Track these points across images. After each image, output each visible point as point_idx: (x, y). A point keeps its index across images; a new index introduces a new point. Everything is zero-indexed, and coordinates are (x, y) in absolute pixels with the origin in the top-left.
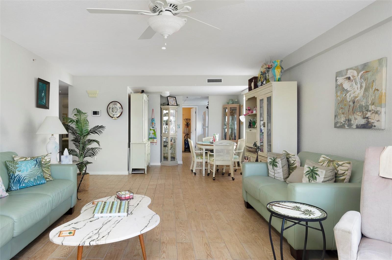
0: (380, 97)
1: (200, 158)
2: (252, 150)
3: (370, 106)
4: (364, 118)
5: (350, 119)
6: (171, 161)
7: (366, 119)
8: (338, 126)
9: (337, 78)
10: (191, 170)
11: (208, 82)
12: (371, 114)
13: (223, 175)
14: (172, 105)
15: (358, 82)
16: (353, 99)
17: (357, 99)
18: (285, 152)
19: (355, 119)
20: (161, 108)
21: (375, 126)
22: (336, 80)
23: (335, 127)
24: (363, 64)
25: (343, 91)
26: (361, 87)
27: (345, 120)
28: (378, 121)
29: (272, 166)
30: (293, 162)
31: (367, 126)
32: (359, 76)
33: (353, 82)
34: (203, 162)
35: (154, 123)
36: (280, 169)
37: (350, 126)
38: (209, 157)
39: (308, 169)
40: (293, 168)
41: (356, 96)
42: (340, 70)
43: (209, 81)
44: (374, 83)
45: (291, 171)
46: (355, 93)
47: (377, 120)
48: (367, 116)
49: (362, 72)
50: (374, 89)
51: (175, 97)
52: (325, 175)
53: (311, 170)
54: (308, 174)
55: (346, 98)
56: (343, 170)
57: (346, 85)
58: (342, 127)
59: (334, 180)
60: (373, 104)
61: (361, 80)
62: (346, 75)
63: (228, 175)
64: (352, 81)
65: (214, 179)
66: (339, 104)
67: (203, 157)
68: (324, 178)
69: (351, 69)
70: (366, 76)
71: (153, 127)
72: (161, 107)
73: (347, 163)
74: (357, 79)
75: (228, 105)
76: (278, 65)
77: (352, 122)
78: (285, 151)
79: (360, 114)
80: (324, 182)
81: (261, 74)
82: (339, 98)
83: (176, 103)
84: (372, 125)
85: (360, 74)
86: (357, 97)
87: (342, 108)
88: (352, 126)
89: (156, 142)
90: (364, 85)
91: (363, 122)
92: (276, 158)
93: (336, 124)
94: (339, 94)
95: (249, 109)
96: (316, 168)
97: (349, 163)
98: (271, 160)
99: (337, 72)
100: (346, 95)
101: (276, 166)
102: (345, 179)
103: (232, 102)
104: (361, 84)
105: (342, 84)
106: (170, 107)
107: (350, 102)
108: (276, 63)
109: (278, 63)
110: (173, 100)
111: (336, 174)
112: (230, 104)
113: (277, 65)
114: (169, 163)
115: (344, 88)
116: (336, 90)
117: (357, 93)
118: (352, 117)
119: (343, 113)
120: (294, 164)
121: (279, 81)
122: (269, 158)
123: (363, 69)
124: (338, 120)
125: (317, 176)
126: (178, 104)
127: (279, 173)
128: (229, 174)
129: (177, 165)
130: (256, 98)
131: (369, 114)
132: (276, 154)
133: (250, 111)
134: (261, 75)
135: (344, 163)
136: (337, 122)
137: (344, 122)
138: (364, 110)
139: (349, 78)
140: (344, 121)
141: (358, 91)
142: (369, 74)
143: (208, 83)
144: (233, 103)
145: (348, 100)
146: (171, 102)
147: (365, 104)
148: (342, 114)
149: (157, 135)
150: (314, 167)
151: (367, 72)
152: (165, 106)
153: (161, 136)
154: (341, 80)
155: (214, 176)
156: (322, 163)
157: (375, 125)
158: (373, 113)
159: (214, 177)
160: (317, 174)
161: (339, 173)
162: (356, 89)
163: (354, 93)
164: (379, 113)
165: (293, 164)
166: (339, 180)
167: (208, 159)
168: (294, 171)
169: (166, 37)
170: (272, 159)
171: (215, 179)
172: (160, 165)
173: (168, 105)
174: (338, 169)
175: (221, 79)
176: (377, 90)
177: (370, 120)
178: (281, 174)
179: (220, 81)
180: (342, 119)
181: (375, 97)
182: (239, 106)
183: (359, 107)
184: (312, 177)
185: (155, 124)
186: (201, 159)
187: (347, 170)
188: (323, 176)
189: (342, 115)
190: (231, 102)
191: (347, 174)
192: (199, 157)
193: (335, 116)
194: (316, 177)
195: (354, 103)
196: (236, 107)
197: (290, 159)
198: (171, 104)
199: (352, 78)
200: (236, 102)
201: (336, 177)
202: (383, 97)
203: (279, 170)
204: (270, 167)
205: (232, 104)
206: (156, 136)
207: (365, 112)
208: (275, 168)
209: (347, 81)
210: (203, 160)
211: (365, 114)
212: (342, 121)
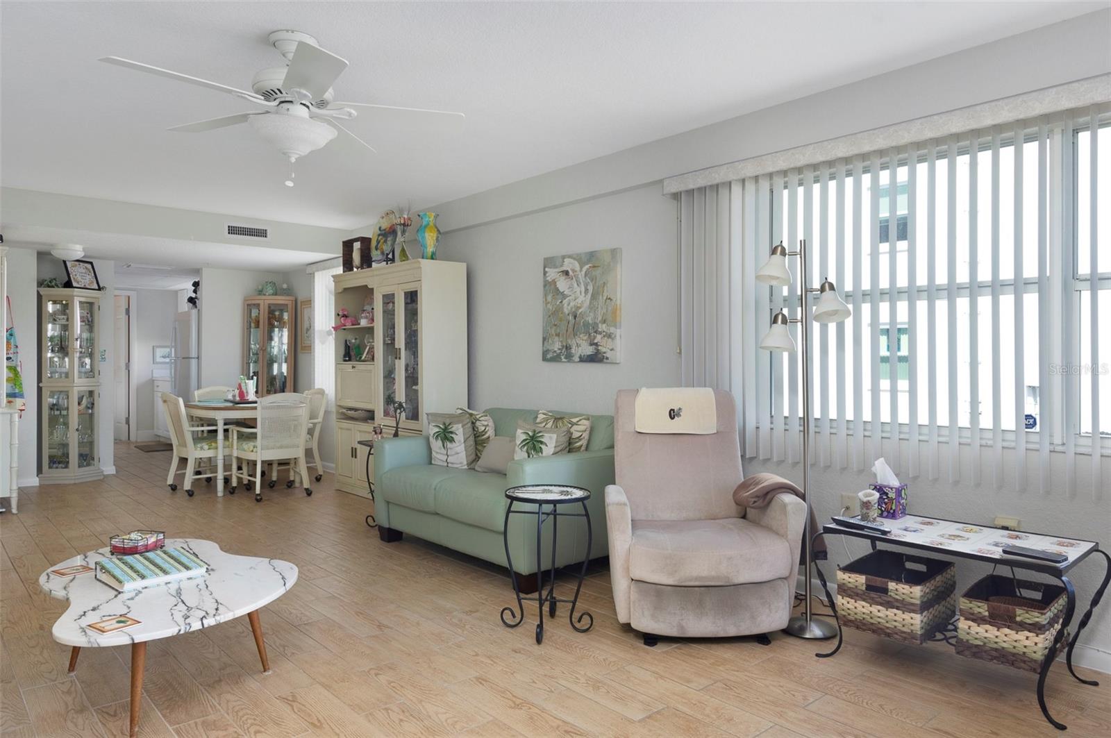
0: (614, 312)
1: (206, 447)
2: (355, 416)
3: (600, 325)
4: (591, 345)
5: (570, 346)
6: (81, 469)
7: (594, 346)
8: (548, 357)
9: (547, 269)
10: (169, 485)
11: (229, 233)
12: (602, 338)
13: (272, 487)
14: (82, 286)
15: (581, 281)
16: (573, 310)
17: (580, 311)
18: (461, 411)
19: (578, 345)
20: (39, 297)
21: (607, 358)
22: (545, 273)
23: (545, 359)
24: (588, 253)
25: (558, 294)
26: (585, 291)
27: (560, 347)
28: (611, 350)
29: (441, 442)
30: (483, 428)
31: (596, 358)
32: (583, 273)
33: (573, 281)
34: (216, 457)
35: (12, 344)
36: (460, 445)
37: (569, 357)
38: (238, 442)
39: (524, 437)
40: (482, 440)
41: (579, 305)
42: (552, 256)
43: (233, 230)
44: (605, 288)
45: (480, 448)
46: (577, 301)
47: (611, 348)
48: (596, 341)
49: (587, 266)
50: (605, 298)
51: (91, 263)
52: (556, 442)
53: (530, 437)
54: (524, 445)
55: (562, 308)
56: (580, 431)
57: (562, 285)
58: (556, 359)
59: (568, 449)
60: (604, 322)
61: (586, 279)
62: (562, 266)
63: (287, 485)
64: (572, 279)
65: (259, 498)
66: (550, 316)
67: (216, 443)
68: (555, 447)
69: (570, 257)
70: (594, 273)
71: (11, 358)
72: (38, 292)
73: (585, 419)
74: (580, 276)
75: (263, 297)
76: (431, 224)
77: (573, 351)
78: (461, 409)
79: (585, 338)
80: (556, 453)
81: (379, 232)
82: (550, 306)
83: (95, 282)
84: (604, 356)
85: (584, 269)
86: (580, 308)
87: (555, 325)
88: (574, 358)
89: (23, 408)
90: (590, 288)
91: (589, 350)
92: (450, 424)
93: (545, 353)
94: (549, 298)
95: (346, 313)
96: (540, 432)
97: (588, 419)
98: (437, 430)
99: (546, 257)
100: (561, 302)
101: (452, 440)
102: (582, 446)
103: (272, 289)
104: (586, 285)
105: (554, 282)
106: (75, 294)
107: (568, 315)
108: (427, 219)
109: (430, 218)
110: (84, 271)
111: (570, 438)
112: (269, 295)
113: (428, 224)
114: (73, 473)
115: (558, 290)
116: (544, 290)
117: (579, 300)
118: (573, 343)
119: (558, 335)
120: (486, 432)
121: (432, 258)
122: (434, 424)
123: (589, 261)
124: (548, 347)
125: (543, 447)
126: (101, 286)
127: (458, 453)
128: (289, 482)
129: (100, 480)
130: (372, 289)
131: (598, 338)
132: (447, 416)
133: (349, 320)
134: (379, 235)
135: (580, 420)
136: (546, 351)
137: (559, 351)
138: (591, 330)
139: (567, 273)
140: (559, 349)
141: (581, 298)
142: (598, 272)
143: (230, 235)
144: (276, 294)
145: (566, 311)
146: (79, 279)
147: (592, 320)
148: (556, 335)
149: (24, 385)
150: (535, 431)
151: (594, 267)
152: (56, 289)
153: (40, 390)
154: (552, 274)
155: (258, 490)
156: (544, 424)
157: (608, 356)
158: (604, 336)
159: (257, 495)
160: (542, 442)
161: (573, 437)
162: (578, 292)
163: (575, 300)
164: (613, 336)
165: (484, 432)
166: (574, 448)
167: (235, 447)
168: (485, 446)
169: (293, 160)
170: (441, 426)
171: (261, 499)
172: (38, 485)
173: (68, 284)
174: (572, 430)
175: (266, 230)
176: (610, 299)
177: (600, 348)
178: (463, 455)
179: (262, 233)
180: (556, 346)
181: (607, 311)
182: (294, 302)
183: (584, 325)
184: (534, 448)
185: (17, 347)
186: (209, 449)
187: (585, 431)
188: (554, 445)
189: (557, 338)
190: (271, 291)
191: (584, 438)
192: (204, 444)
193: (544, 339)
194: (540, 447)
195: (575, 317)
196: (287, 305)
197: (478, 424)
198: (78, 283)
199: (571, 273)
200: (284, 290)
201: (570, 444)
202: (618, 312)
203: (459, 447)
204: (436, 445)
205: (273, 295)
206: (21, 387)
207: (592, 334)
208: (449, 445)
209: (564, 278)
210: (217, 453)
211: (593, 337)
212: (556, 349)
